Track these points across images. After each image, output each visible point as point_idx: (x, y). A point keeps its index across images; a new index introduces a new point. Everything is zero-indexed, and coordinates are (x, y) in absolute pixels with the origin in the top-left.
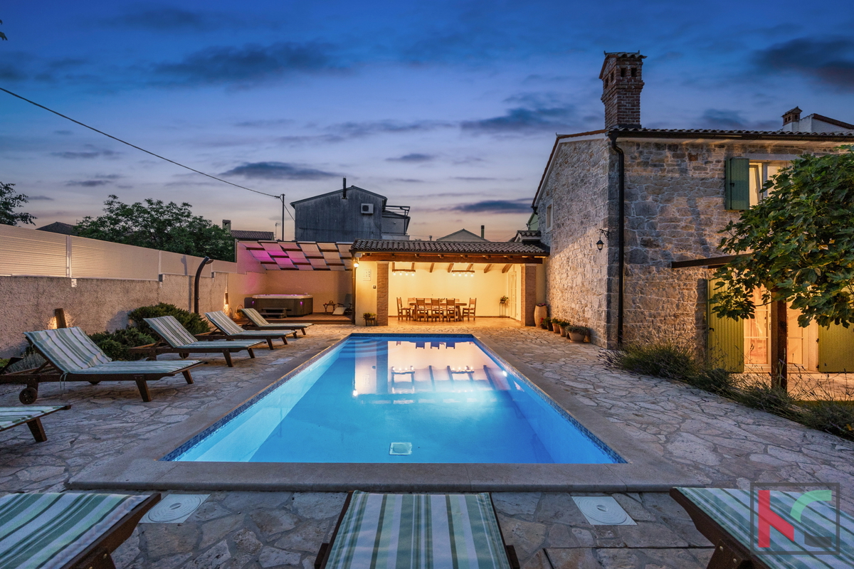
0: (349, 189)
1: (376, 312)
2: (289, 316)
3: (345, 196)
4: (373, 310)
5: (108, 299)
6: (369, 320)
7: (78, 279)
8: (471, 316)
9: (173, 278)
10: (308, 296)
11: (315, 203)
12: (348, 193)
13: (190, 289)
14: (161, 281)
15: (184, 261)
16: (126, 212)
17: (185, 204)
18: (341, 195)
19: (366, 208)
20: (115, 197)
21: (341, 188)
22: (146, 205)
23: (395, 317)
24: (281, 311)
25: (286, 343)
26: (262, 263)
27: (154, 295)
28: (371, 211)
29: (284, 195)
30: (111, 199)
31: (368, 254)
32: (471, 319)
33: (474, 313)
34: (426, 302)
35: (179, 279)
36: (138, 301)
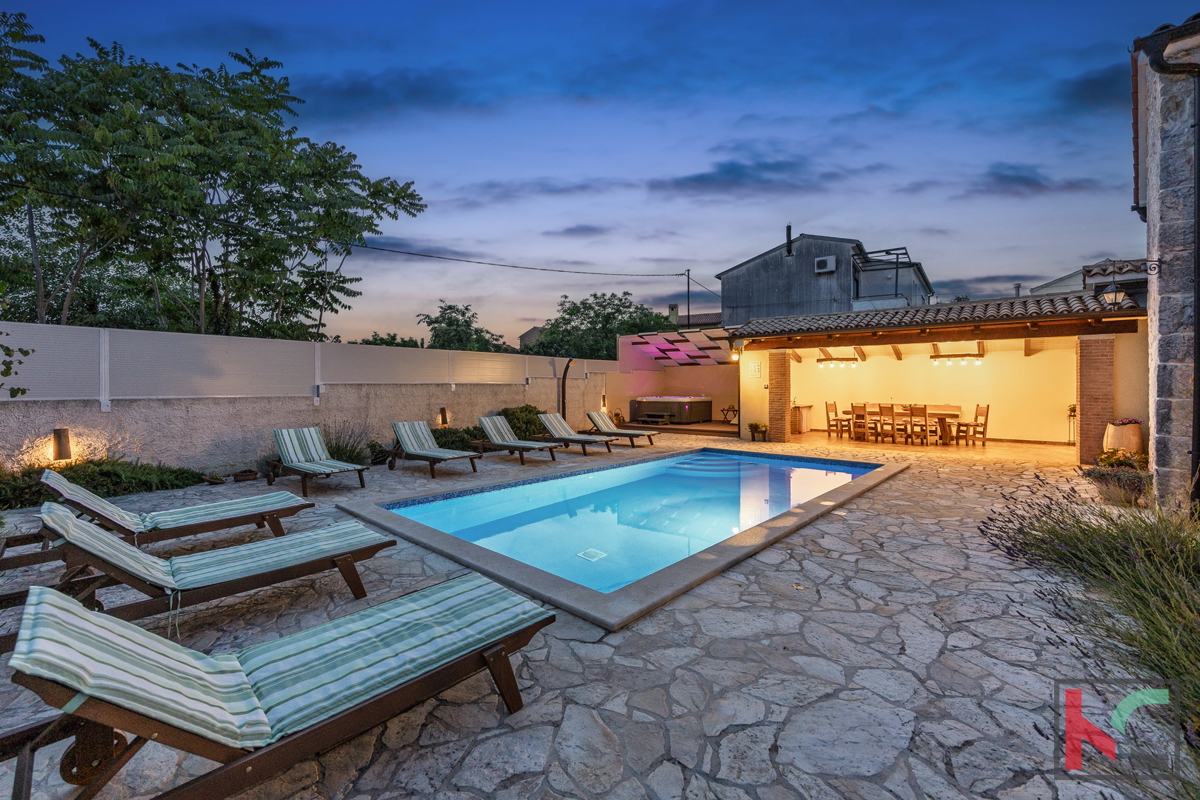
0: (796, 240)
1: (767, 423)
2: (672, 423)
3: (789, 251)
4: (764, 419)
5: (480, 401)
6: (758, 433)
7: (456, 385)
8: (979, 439)
9: (539, 381)
10: (703, 399)
11: (748, 270)
12: (795, 246)
13: (559, 391)
14: (527, 383)
15: (552, 364)
16: (574, 310)
17: (626, 294)
18: (784, 251)
19: (823, 264)
20: (566, 297)
21: (784, 241)
22: (591, 300)
23: (824, 431)
24: (662, 417)
25: (610, 451)
26: (656, 358)
27: (518, 398)
28: (831, 265)
29: (689, 271)
30: (563, 299)
31: (754, 341)
32: (979, 443)
33: (983, 433)
34: (896, 410)
35: (546, 382)
36: (505, 402)
